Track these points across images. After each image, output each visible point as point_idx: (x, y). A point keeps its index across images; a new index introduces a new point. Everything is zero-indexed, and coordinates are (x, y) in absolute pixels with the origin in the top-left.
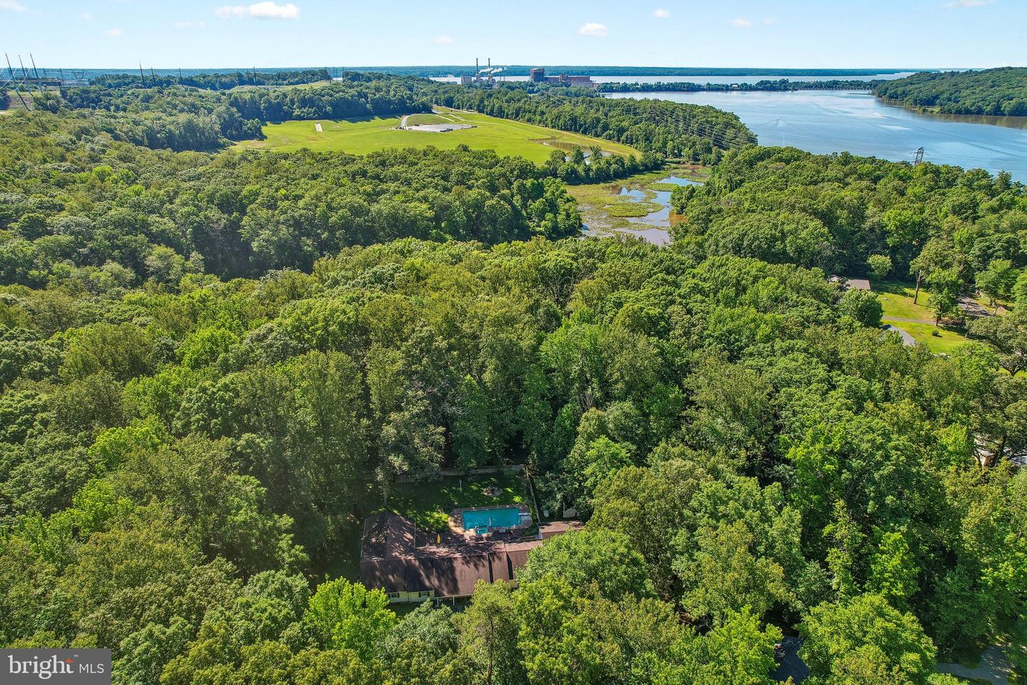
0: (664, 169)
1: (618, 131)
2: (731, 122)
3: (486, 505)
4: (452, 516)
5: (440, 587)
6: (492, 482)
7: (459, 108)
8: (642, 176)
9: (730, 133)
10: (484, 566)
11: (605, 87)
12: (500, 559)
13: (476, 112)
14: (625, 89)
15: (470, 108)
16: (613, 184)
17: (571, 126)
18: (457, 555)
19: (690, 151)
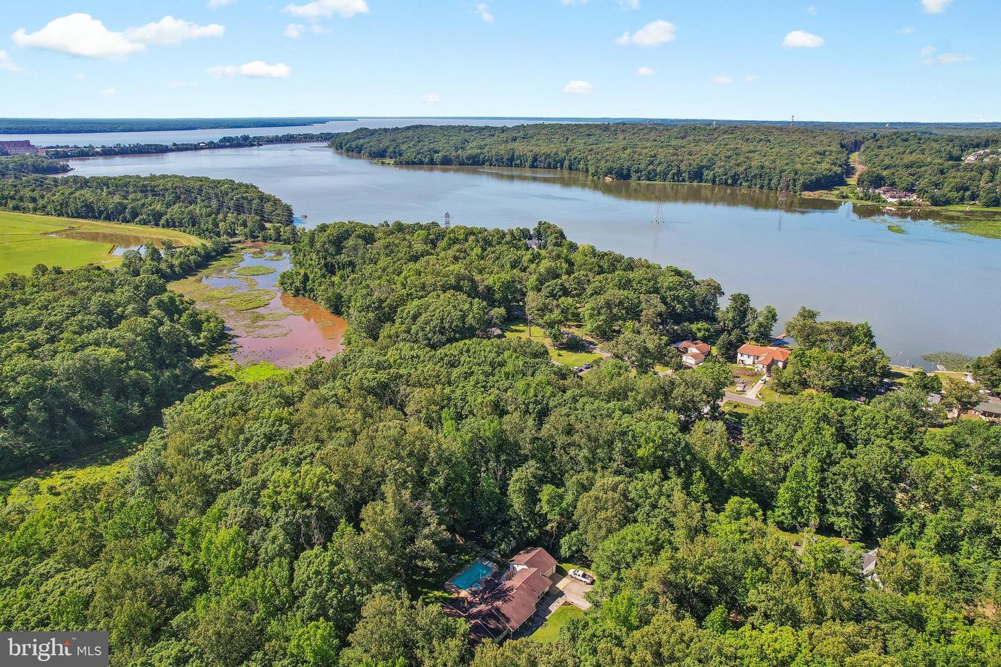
0: (233, 251)
19: (247, 230)
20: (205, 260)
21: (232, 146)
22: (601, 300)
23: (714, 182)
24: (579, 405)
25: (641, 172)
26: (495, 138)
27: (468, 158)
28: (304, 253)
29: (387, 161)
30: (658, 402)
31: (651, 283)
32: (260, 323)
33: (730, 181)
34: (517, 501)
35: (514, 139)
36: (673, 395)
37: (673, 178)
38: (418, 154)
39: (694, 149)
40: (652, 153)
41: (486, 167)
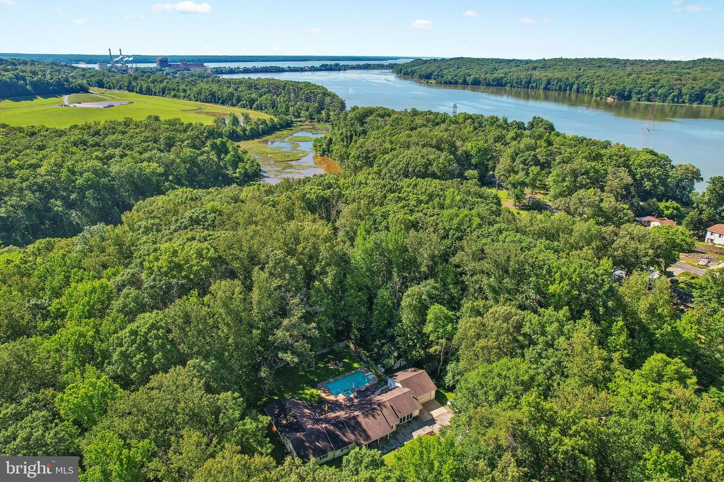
0: (293, 126)
1: (250, 101)
2: (324, 91)
3: (337, 375)
4: (320, 389)
5: (357, 438)
6: (330, 359)
7: (110, 89)
8: (281, 132)
9: (328, 100)
10: (378, 414)
11: (217, 71)
12: (385, 407)
13: (127, 92)
14: (232, 71)
15: (120, 88)
16: (264, 139)
17: (211, 99)
18: (356, 413)
19: (307, 113)
20: (271, 129)
21: (326, 70)
22: (568, 167)
23: (715, 103)
24: (501, 237)
25: (642, 94)
26: (519, 68)
27: (494, 80)
28: (339, 128)
29: (431, 81)
30: (593, 248)
31: (623, 159)
32: (287, 171)
34: (406, 317)
35: (535, 68)
36: (613, 246)
37: (673, 100)
38: (455, 76)
40: (656, 78)
41: (508, 88)
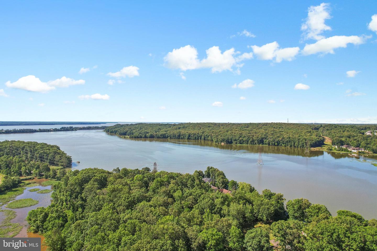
0: (20, 186)
2: (56, 150)
9: (57, 157)
19: (38, 171)
23: (269, 144)
25: (237, 140)
26: (171, 128)
27: (161, 135)
29: (126, 136)
33: (276, 144)
35: (179, 128)
37: (251, 143)
38: (140, 134)
39: (257, 131)
40: (240, 133)
41: (169, 139)
